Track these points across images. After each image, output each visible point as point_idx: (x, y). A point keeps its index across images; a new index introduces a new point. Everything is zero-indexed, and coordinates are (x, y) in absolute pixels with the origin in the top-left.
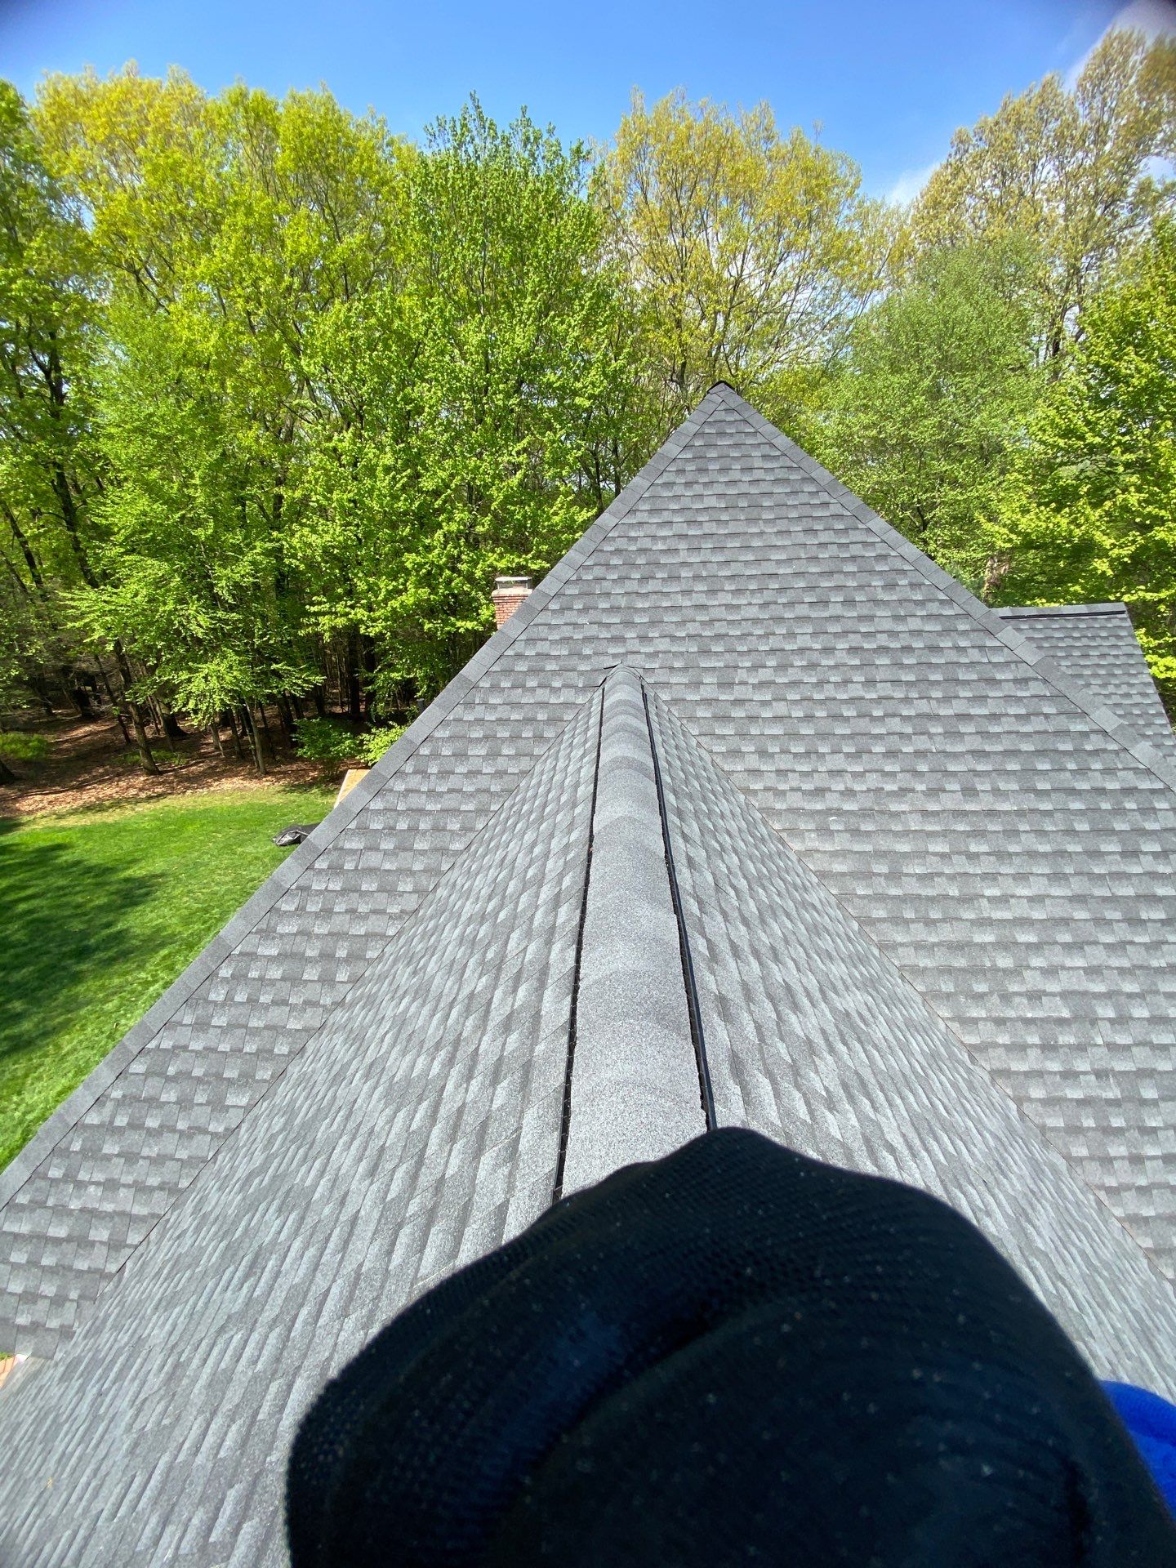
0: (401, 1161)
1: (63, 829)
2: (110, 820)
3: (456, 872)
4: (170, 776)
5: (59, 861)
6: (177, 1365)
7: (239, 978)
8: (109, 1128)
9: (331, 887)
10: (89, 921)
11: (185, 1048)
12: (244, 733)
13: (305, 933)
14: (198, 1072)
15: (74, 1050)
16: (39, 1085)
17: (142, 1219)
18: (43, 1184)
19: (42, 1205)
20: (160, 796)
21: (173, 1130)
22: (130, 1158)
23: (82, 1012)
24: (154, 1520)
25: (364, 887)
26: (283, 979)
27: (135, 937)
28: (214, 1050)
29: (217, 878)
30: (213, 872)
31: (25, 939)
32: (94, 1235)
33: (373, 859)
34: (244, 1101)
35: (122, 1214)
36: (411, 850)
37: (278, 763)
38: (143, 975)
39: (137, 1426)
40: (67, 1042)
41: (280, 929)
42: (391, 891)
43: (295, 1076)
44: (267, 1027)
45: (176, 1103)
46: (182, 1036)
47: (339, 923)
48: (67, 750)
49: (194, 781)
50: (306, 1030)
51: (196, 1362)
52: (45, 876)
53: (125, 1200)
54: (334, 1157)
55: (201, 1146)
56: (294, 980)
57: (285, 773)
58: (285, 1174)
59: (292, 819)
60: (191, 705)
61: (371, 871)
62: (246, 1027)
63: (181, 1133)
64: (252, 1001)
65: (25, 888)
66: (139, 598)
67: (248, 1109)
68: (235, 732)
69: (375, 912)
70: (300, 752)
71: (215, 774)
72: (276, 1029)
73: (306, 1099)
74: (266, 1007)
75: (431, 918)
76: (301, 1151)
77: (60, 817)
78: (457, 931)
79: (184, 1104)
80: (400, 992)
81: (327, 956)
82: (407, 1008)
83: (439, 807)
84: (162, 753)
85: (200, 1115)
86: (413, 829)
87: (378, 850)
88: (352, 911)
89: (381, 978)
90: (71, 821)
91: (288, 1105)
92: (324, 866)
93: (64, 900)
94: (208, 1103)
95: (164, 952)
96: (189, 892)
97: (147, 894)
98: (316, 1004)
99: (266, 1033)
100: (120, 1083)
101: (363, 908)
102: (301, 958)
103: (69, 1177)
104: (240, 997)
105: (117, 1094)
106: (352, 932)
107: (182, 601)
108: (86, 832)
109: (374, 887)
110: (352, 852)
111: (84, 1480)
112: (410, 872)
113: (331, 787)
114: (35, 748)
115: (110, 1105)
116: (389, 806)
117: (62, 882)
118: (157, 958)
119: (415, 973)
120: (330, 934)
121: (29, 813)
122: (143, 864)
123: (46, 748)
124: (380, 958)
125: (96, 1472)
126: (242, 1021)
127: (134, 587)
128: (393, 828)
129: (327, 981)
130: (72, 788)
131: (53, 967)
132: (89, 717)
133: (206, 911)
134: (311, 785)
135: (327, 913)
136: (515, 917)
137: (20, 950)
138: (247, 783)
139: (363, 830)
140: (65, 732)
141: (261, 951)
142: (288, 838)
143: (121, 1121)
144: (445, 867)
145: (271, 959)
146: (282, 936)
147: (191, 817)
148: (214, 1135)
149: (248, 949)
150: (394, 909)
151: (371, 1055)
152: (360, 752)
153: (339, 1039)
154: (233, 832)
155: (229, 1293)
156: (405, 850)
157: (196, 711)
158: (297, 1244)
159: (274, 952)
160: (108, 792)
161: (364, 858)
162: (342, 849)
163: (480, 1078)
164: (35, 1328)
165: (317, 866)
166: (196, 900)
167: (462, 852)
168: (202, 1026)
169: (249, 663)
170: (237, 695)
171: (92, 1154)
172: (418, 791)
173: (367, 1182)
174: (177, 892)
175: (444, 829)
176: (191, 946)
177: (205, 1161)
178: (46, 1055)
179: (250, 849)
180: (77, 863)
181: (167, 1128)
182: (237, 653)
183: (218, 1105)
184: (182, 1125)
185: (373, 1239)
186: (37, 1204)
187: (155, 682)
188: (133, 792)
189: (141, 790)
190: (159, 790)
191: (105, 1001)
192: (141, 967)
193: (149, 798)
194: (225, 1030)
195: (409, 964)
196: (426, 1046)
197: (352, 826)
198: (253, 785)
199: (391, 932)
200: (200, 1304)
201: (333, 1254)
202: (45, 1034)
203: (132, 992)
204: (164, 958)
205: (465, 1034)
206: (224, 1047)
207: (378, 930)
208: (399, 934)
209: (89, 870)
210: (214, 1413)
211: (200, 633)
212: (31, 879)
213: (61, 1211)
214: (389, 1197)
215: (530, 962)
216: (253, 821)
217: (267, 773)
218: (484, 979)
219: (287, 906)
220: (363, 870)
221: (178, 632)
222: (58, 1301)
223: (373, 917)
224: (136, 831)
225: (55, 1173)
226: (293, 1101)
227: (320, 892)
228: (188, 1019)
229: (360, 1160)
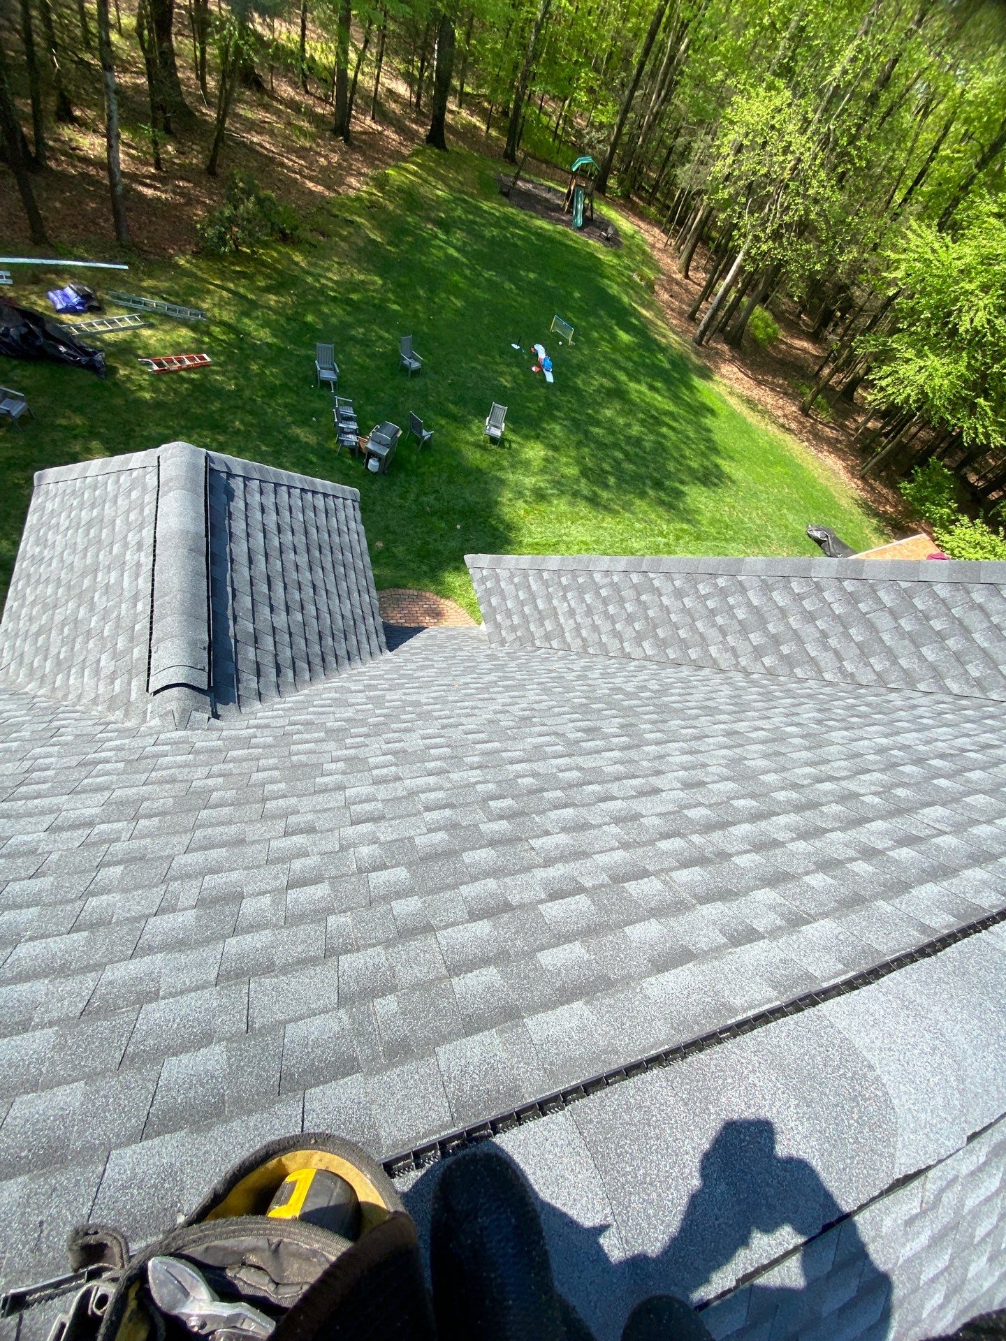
0: (710, 806)
1: (724, 402)
2: (749, 420)
3: (925, 700)
4: (808, 422)
5: (703, 420)
6: (529, 718)
7: (723, 593)
8: (597, 588)
9: (834, 606)
10: (679, 470)
11: (660, 595)
12: (886, 435)
13: (783, 613)
14: (651, 613)
15: (605, 529)
16: (581, 528)
17: (565, 642)
18: (557, 580)
19: (548, 587)
20: (789, 430)
21: (613, 623)
22: (589, 612)
23: (627, 515)
24: (477, 759)
25: (852, 631)
26: (740, 622)
27: (685, 503)
28: (668, 613)
29: (754, 514)
30: (757, 508)
31: (648, 449)
32: (547, 623)
33: (883, 622)
34: (650, 652)
35: (562, 629)
36: (918, 647)
37: (877, 477)
38: (665, 527)
39: (499, 716)
40: (609, 522)
41: (775, 594)
42: (864, 653)
43: (683, 675)
44: (701, 634)
45: (628, 615)
46: (667, 588)
47: (808, 631)
48: (780, 351)
49: (817, 438)
50: (715, 661)
51: (537, 729)
52: (689, 422)
53: (568, 625)
54: (670, 745)
55: (614, 646)
56: (744, 629)
57: (873, 489)
58: (637, 715)
59: (836, 525)
60: (883, 383)
61: (871, 627)
62: (694, 621)
63: (615, 629)
64: (713, 613)
65: (676, 420)
66: (958, 263)
67: (647, 658)
68: (882, 428)
69: (836, 653)
70: (904, 484)
71: (833, 445)
72: (704, 641)
73: (680, 695)
74: (714, 625)
75: (868, 705)
76: (655, 716)
77: (731, 393)
78: (884, 741)
79: (630, 619)
80: (795, 719)
81: (776, 640)
82: (793, 736)
83: (986, 645)
84: (823, 402)
85: (629, 633)
86: (941, 636)
87: (896, 619)
88: (825, 635)
89: (789, 693)
90: (733, 401)
91: (667, 684)
92: (849, 589)
93: (682, 446)
94: (637, 632)
95: (685, 526)
96: (733, 507)
97: (715, 485)
98: (736, 656)
99: (697, 637)
100: (622, 575)
101: (833, 642)
102: (763, 622)
103: (565, 589)
104: (711, 604)
105: (616, 579)
106: (809, 647)
107: (985, 288)
108: (733, 415)
109: (859, 639)
110: (879, 601)
111: (467, 704)
112: (893, 658)
113: (888, 530)
114: (767, 334)
115: (608, 580)
116: (949, 601)
117: (692, 435)
118: (678, 526)
119: (819, 722)
120: (795, 631)
121: (723, 376)
122: (733, 465)
123: (772, 339)
124: (800, 681)
125: (473, 708)
126: (697, 616)
127: (967, 250)
128: (927, 618)
129: (758, 653)
130: (755, 379)
131: (641, 477)
132: (815, 337)
133: (727, 527)
134: (876, 514)
135: (810, 617)
136: (956, 800)
137: (641, 453)
138: (842, 472)
139: (907, 596)
140: (792, 337)
141: (750, 593)
142: (818, 535)
143: (604, 592)
144: (922, 686)
145: (749, 604)
146: (771, 599)
147: (786, 461)
148: (622, 649)
149: (747, 585)
150: (849, 667)
151: (740, 726)
152: (943, 526)
153: (727, 690)
154: (795, 496)
155: (571, 725)
156: (913, 642)
157: (882, 389)
158: (617, 754)
159: (756, 603)
160: (769, 400)
161: (879, 613)
162: (875, 591)
163: (810, 848)
164: (498, 626)
165: (845, 583)
166: (730, 516)
167: (950, 693)
168: (679, 594)
169: (966, 381)
170: (923, 398)
171: (581, 590)
172: (987, 616)
173: (679, 785)
174: (728, 500)
175: (963, 664)
176: (698, 538)
177: (607, 653)
178: (596, 518)
179: (790, 517)
180: (709, 431)
181: (612, 619)
182: (969, 366)
183: (639, 639)
184: (618, 626)
185: (658, 815)
186: (546, 584)
187: (884, 344)
188: (780, 413)
189: (785, 416)
190: (794, 426)
191: (638, 521)
192: (668, 521)
193: (783, 426)
194: (685, 611)
195: (819, 711)
196: (785, 774)
197: (904, 585)
198: (844, 476)
199: (828, 676)
200: (556, 710)
201: (633, 788)
202: (606, 508)
203: (652, 530)
204: (682, 530)
205: (824, 809)
206: (674, 617)
207: (822, 664)
208: (831, 684)
209: (709, 440)
210: (529, 761)
211: (964, 326)
212: (683, 418)
213: (549, 598)
214: (686, 812)
215: (938, 847)
216: (816, 501)
217: (863, 478)
218: (877, 800)
219: (796, 586)
220: (868, 620)
221: (949, 314)
222: (513, 628)
223: (830, 654)
224: (753, 440)
225: (564, 581)
226: (671, 685)
227: (824, 601)
228: (678, 583)
229: (685, 769)
